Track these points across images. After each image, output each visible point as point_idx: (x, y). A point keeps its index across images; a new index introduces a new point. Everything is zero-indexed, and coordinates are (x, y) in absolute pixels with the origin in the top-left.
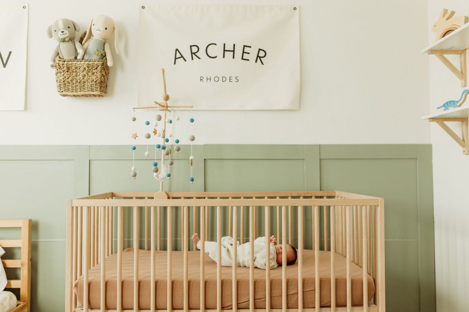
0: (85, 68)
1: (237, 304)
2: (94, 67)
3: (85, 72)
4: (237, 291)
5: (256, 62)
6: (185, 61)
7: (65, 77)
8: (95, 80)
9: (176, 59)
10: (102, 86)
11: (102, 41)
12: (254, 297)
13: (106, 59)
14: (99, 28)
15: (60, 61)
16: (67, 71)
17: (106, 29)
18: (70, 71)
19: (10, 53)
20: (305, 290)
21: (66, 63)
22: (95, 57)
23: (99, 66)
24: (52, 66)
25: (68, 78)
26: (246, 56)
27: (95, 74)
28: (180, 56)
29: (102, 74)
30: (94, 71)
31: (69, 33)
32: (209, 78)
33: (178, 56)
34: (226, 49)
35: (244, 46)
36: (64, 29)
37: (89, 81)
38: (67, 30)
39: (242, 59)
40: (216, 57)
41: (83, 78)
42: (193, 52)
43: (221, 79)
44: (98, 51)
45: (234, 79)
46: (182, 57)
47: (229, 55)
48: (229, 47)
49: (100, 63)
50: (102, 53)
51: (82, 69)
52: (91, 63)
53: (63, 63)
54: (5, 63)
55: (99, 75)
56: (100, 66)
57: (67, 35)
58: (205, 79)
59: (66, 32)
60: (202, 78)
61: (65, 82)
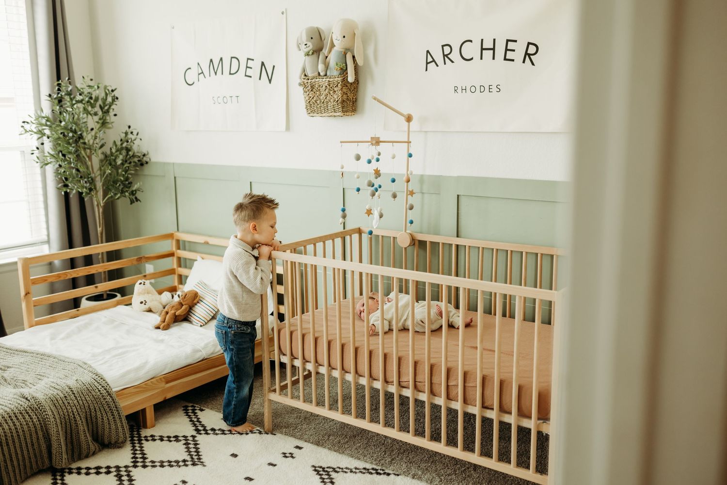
0: (326, 87)
1: (399, 382)
2: (334, 85)
3: (327, 90)
4: (399, 368)
5: (524, 62)
6: (437, 66)
7: (310, 97)
8: (336, 100)
9: (427, 63)
10: (344, 106)
11: (342, 52)
12: (415, 379)
13: (347, 73)
14: (337, 37)
15: (304, 79)
16: (312, 90)
17: (344, 37)
18: (314, 90)
19: (274, 66)
20: (467, 385)
21: (309, 81)
22: (336, 73)
23: (339, 83)
24: (300, 85)
25: (313, 98)
26: (510, 55)
27: (337, 92)
28: (432, 60)
29: (344, 92)
30: (336, 89)
31: (312, 45)
32: (464, 88)
33: (430, 60)
34: (484, 47)
35: (508, 41)
36: (307, 41)
37: (331, 100)
38: (310, 41)
39: (505, 59)
40: (472, 59)
41: (326, 98)
42: (445, 54)
43: (478, 88)
44: (337, 64)
45: (494, 89)
46: (434, 61)
47: (488, 54)
48: (488, 44)
49: (340, 79)
50: (341, 66)
51: (324, 87)
52: (331, 80)
53: (307, 81)
54: (270, 78)
55: (339, 93)
56: (341, 83)
57: (311, 47)
58: (459, 90)
59: (309, 44)
60: (456, 88)
61: (311, 103)
